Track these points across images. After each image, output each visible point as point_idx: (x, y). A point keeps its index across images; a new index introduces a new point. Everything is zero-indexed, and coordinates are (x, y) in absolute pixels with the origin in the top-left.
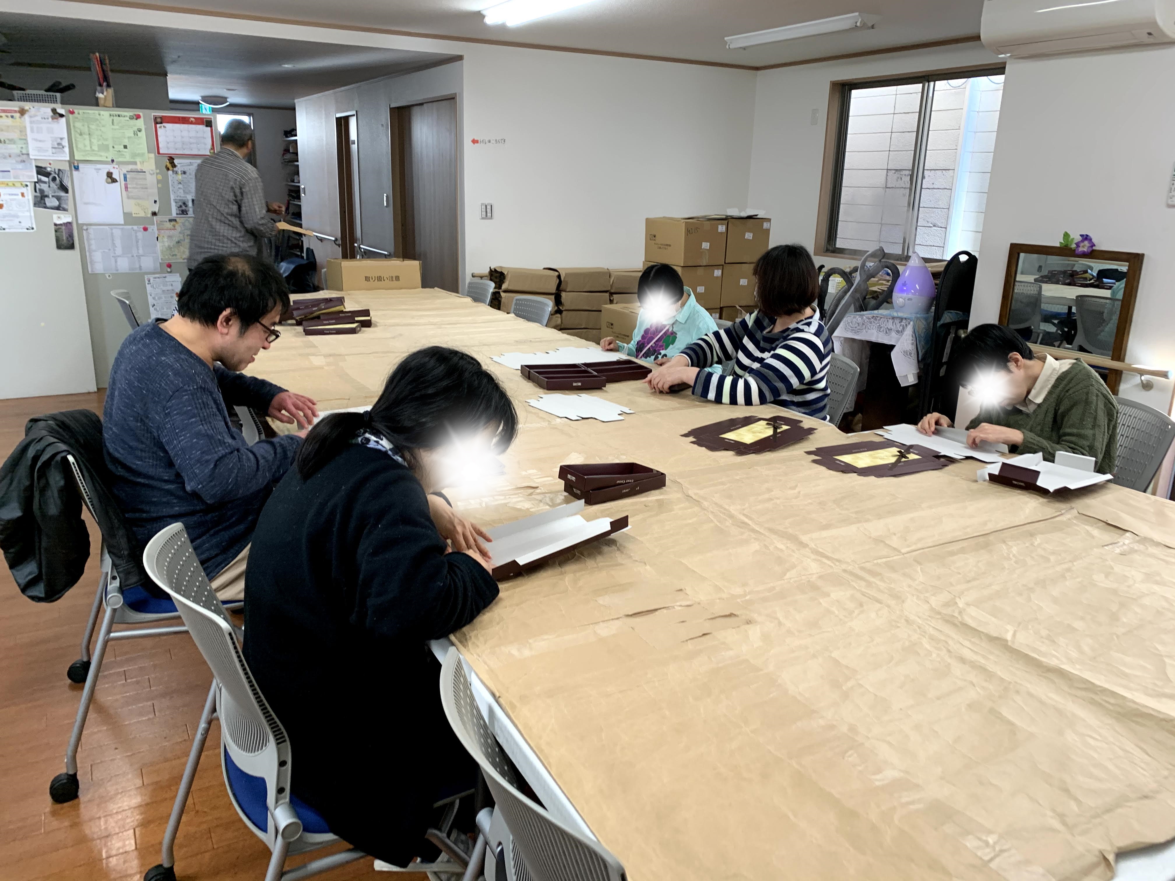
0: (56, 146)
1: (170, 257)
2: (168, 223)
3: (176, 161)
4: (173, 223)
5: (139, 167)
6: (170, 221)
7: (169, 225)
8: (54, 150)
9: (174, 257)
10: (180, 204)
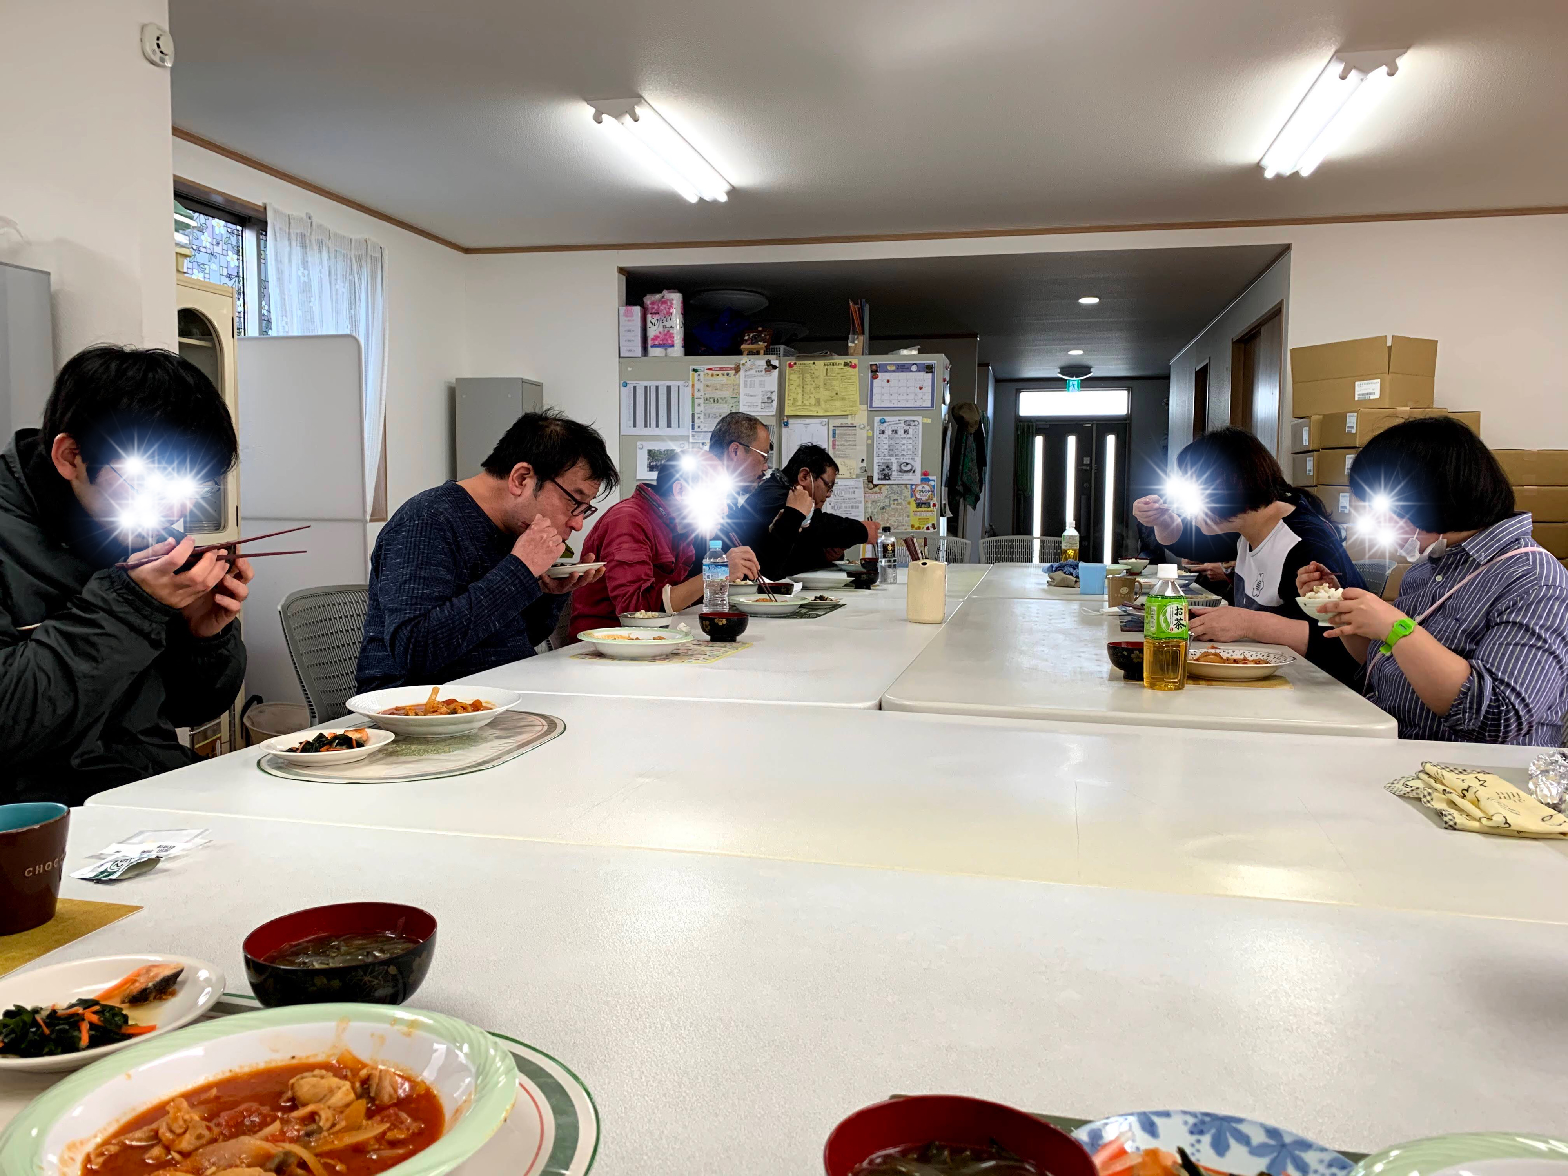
0: (766, 401)
5: (849, 421)
8: (763, 405)
10: (884, 467)
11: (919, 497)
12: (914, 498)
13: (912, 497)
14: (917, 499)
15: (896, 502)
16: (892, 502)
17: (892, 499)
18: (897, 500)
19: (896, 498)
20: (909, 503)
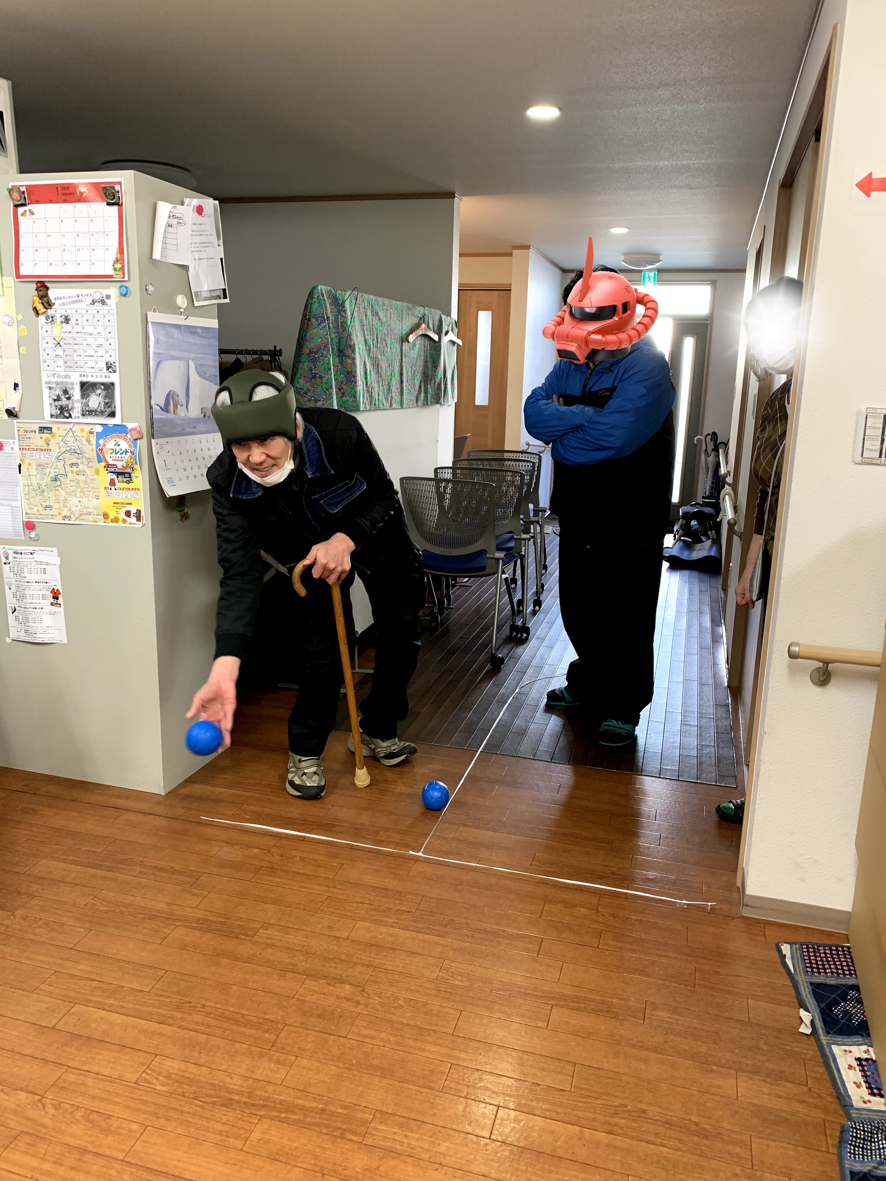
1: (42, 511)
2: (38, 435)
3: (52, 294)
4: (45, 436)
6: (42, 429)
7: (38, 439)
9: (48, 512)
10: (59, 392)
11: (111, 462)
12: (104, 464)
13: (100, 461)
14: (108, 466)
15: (75, 469)
16: (68, 469)
17: (68, 462)
18: (77, 465)
19: (74, 461)
20: (97, 472)
